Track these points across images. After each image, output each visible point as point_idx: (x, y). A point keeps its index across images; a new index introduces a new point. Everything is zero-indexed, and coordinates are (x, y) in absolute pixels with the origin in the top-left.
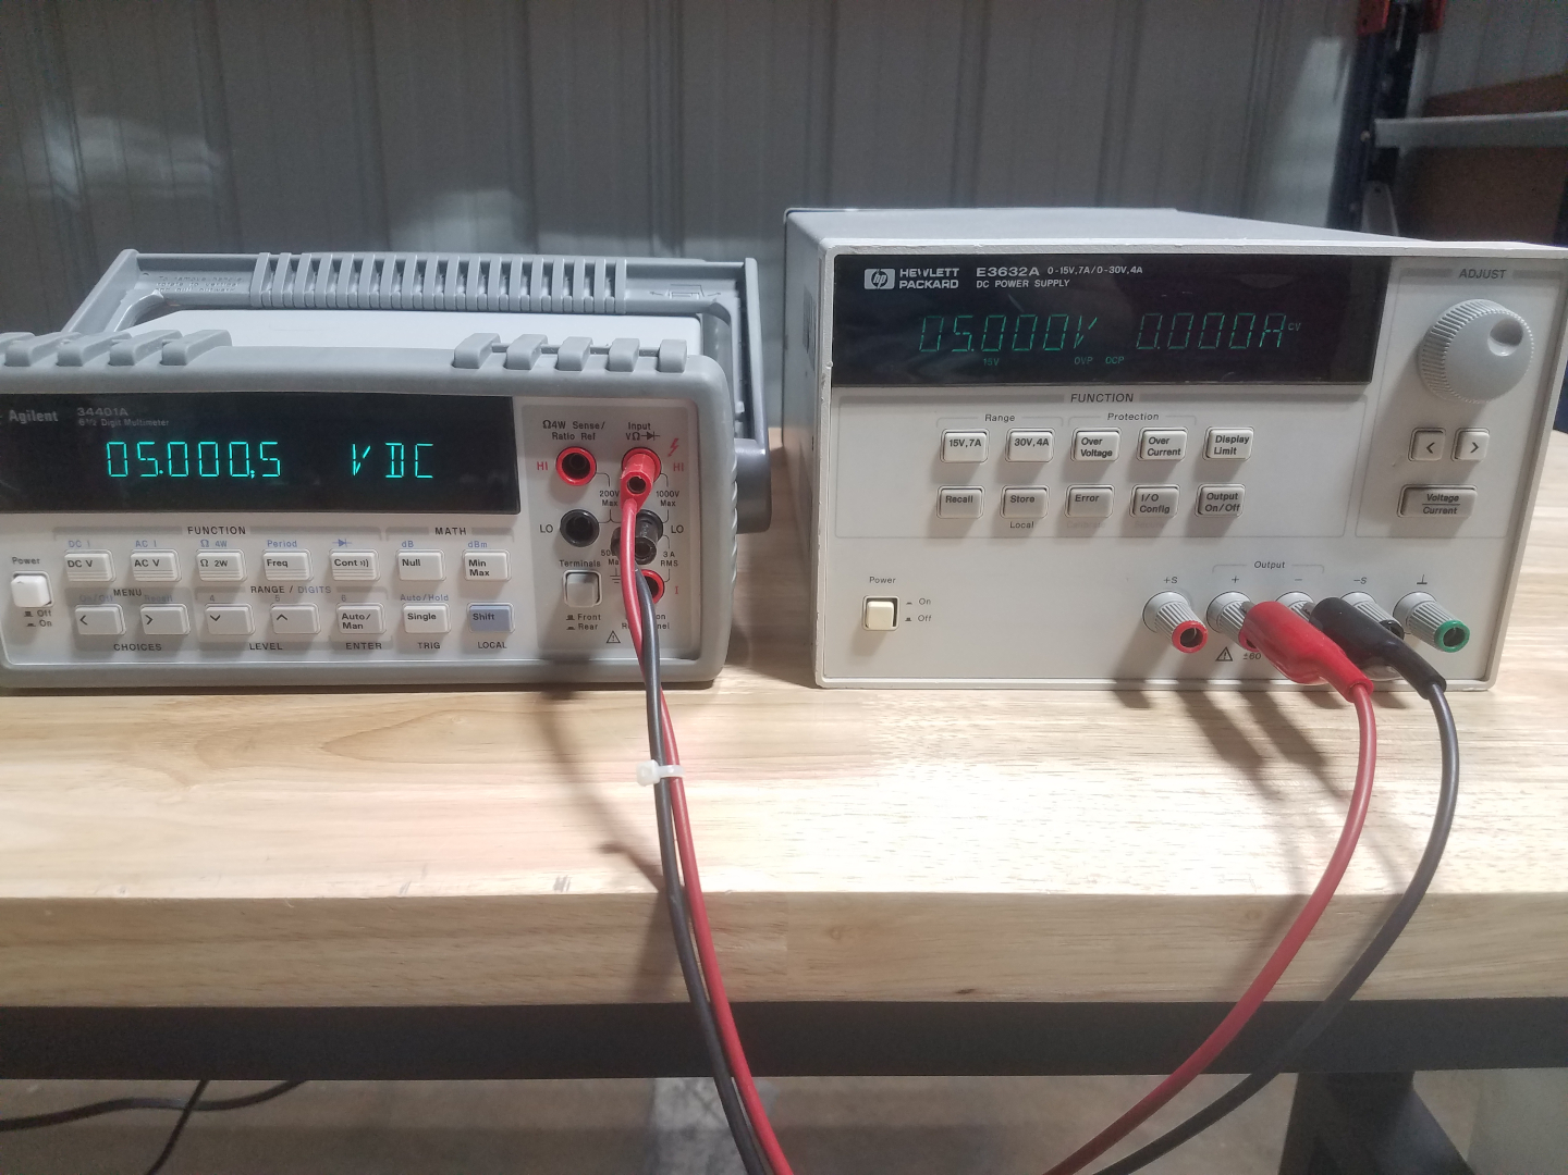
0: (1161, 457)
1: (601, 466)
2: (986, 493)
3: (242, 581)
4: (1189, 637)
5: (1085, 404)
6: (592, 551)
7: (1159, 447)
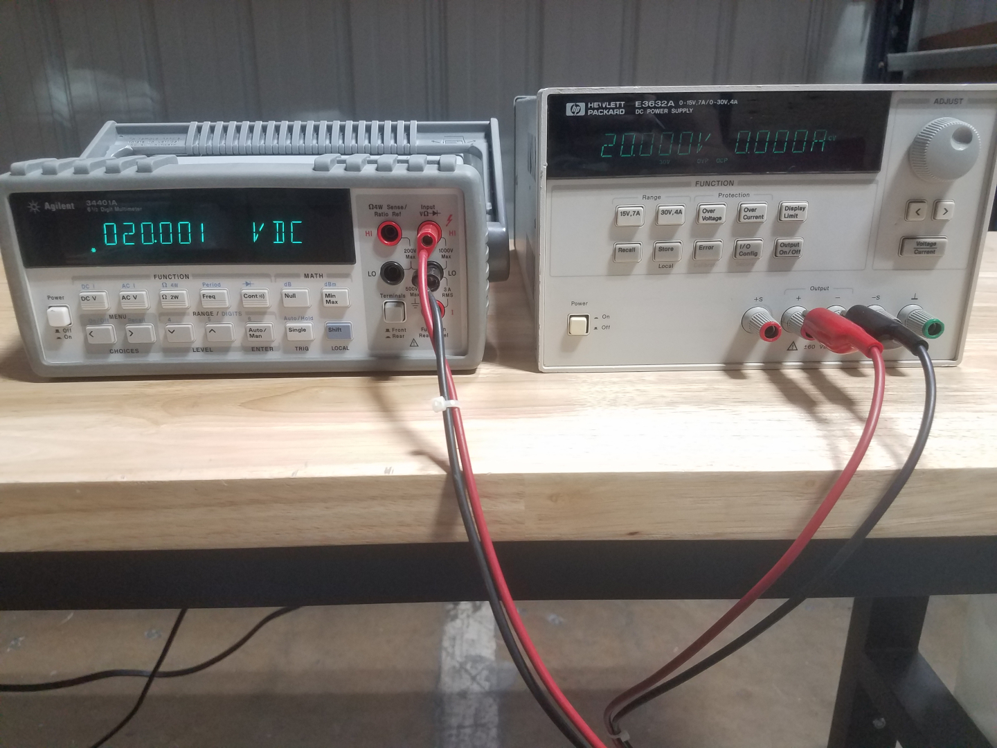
0: (752, 220)
1: (405, 233)
2: (644, 245)
3: (187, 309)
4: (770, 332)
5: (704, 188)
6: (400, 288)
7: (750, 214)
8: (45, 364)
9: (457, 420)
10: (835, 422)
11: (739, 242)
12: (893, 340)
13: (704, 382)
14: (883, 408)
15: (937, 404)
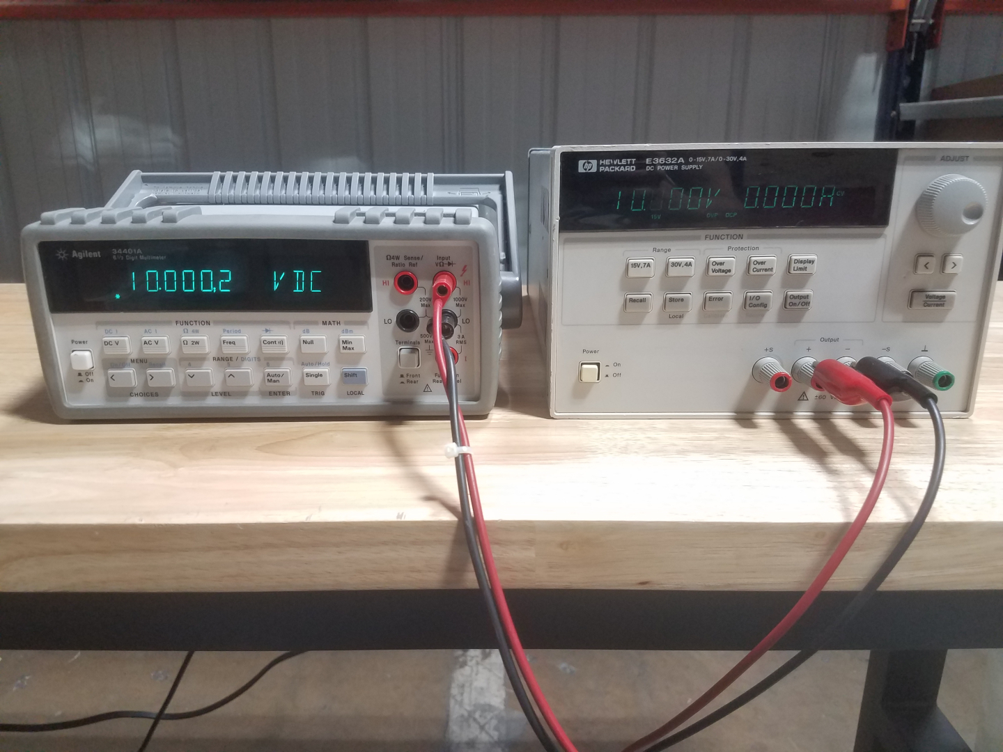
0: (759, 273)
1: (421, 283)
2: (654, 297)
3: (208, 354)
4: (781, 382)
5: (714, 241)
6: (416, 335)
7: (759, 267)
8: (67, 406)
9: (469, 468)
10: (845, 473)
11: (749, 294)
12: (903, 393)
13: (715, 431)
14: (893, 460)
15: (946, 456)
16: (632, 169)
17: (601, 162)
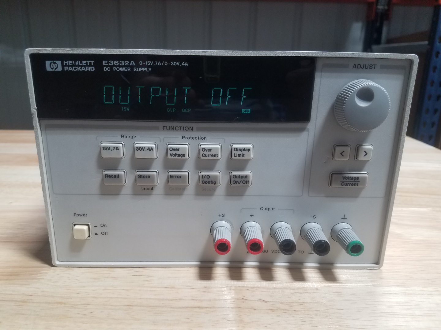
2: (127, 173)
4: (222, 246)
5: (170, 131)
7: (207, 153)
11: (202, 174)
16: (92, 69)
17: (65, 63)
